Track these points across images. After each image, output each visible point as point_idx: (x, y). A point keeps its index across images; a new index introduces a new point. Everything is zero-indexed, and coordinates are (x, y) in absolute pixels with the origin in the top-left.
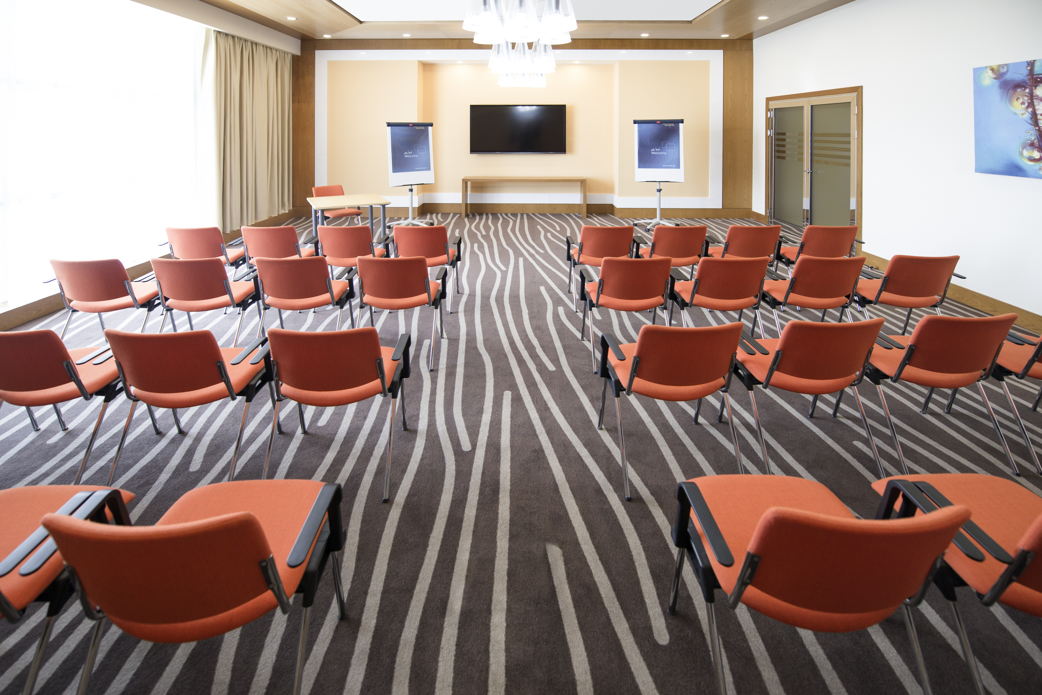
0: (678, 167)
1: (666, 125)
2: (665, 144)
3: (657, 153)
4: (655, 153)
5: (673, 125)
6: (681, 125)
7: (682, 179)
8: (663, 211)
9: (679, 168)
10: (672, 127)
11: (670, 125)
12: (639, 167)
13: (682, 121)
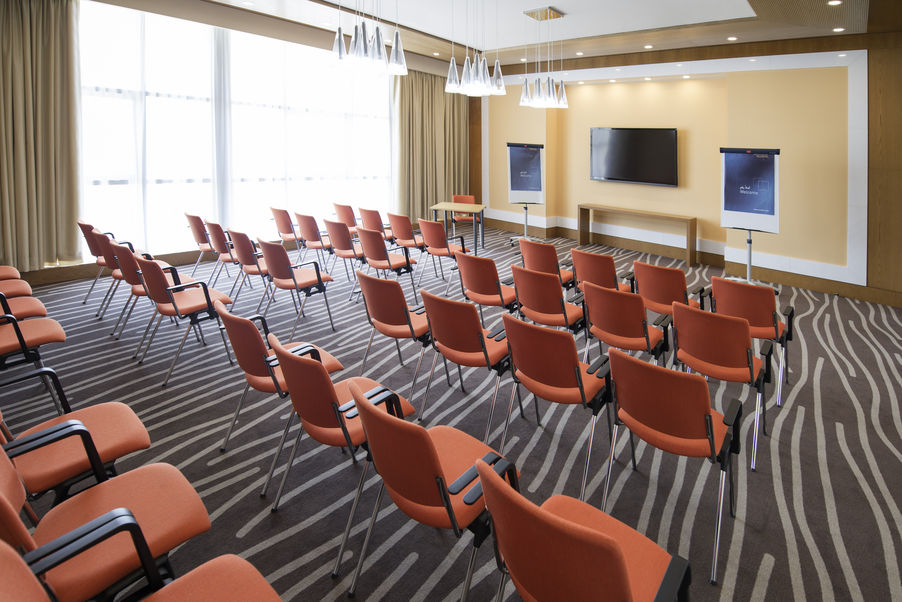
0: (772, 212)
1: (758, 156)
2: (756, 181)
3: (747, 192)
4: (745, 192)
5: (766, 156)
6: (776, 156)
7: (776, 230)
8: (754, 269)
9: (773, 214)
10: (765, 158)
11: (763, 156)
12: (726, 209)
13: (778, 152)
